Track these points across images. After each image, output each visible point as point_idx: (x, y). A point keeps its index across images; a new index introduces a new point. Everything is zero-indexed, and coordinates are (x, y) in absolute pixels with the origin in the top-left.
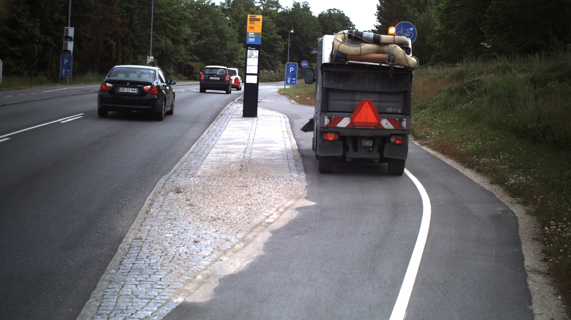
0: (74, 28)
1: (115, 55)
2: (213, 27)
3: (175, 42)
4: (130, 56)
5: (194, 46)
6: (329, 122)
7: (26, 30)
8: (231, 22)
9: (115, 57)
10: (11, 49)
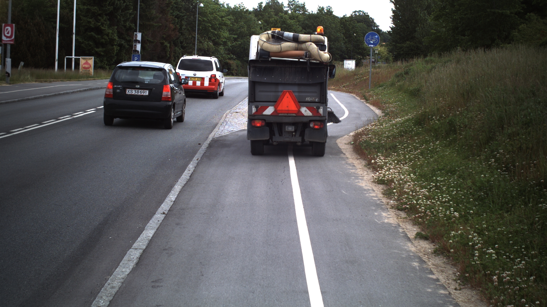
0: (141, 33)
1: (169, 54)
2: (247, 30)
3: (216, 44)
4: (180, 55)
5: (231, 46)
6: (256, 111)
7: (108, 35)
8: (262, 25)
9: (169, 56)
10: (97, 50)
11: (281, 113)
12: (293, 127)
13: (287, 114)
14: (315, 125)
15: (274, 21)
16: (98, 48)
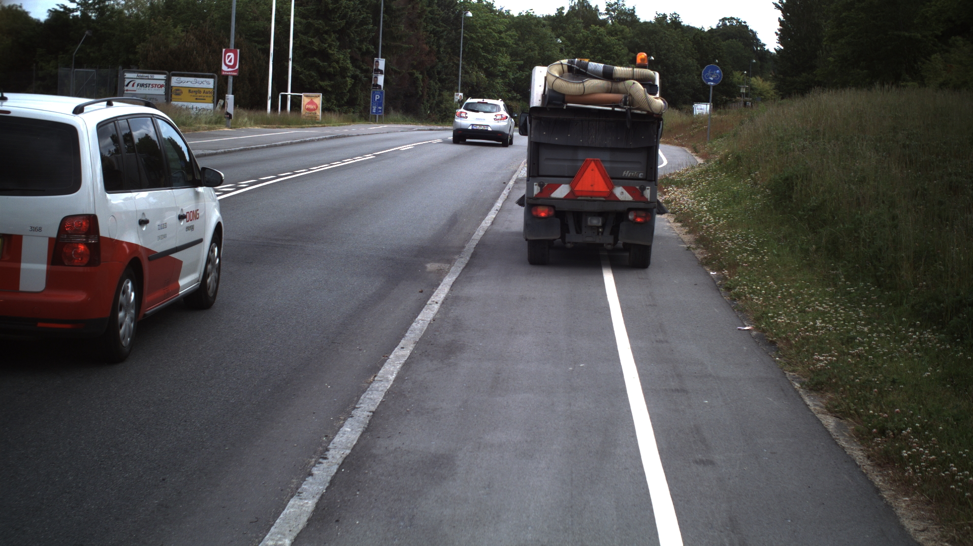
1: (421, 91)
3: (490, 75)
5: (513, 79)
6: (539, 191)
9: (421, 93)
11: (582, 196)
12: (600, 219)
13: (591, 197)
14: (636, 217)
15: (583, 39)
16: (323, 80)
